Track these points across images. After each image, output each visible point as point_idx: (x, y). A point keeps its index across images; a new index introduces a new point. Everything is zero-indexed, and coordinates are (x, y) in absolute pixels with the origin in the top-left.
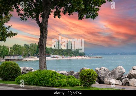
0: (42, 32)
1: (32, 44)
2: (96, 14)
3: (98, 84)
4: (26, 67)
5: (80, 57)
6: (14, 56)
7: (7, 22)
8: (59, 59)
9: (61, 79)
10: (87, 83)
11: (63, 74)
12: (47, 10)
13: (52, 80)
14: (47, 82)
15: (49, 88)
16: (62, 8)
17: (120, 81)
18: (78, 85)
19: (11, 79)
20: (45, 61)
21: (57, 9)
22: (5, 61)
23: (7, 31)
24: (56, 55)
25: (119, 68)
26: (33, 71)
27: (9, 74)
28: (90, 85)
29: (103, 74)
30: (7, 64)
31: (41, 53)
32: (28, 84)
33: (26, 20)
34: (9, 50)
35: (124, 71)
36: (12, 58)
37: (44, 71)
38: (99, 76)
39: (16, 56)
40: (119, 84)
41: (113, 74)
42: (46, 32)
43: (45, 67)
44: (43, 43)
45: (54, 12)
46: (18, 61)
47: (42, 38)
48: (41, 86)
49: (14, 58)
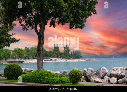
0: (39, 40)
1: (32, 47)
2: (83, 25)
3: (86, 82)
4: (27, 68)
5: (76, 60)
6: (15, 58)
7: (11, 30)
8: (57, 61)
9: (55, 78)
10: (74, 80)
11: (57, 74)
12: (44, 22)
13: (47, 78)
14: (43, 80)
15: (45, 85)
16: (57, 19)
17: (103, 80)
18: (68, 82)
19: (14, 77)
20: (42, 63)
21: (52, 20)
22: (7, 63)
23: (11, 38)
24: (54, 57)
25: (102, 69)
26: (32, 71)
27: (13, 74)
28: (77, 82)
29: (90, 74)
30: (11, 65)
31: (39, 56)
32: (28, 82)
33: (27, 30)
34: (11, 53)
35: (107, 71)
36: (14, 60)
37: (41, 71)
38: (87, 75)
39: (17, 58)
40: (102, 82)
41: (97, 74)
42: (43, 39)
43: (42, 68)
44: (40, 48)
45: (49, 22)
46: (19, 63)
47: (40, 44)
48: (38, 83)
49: (15, 61)
